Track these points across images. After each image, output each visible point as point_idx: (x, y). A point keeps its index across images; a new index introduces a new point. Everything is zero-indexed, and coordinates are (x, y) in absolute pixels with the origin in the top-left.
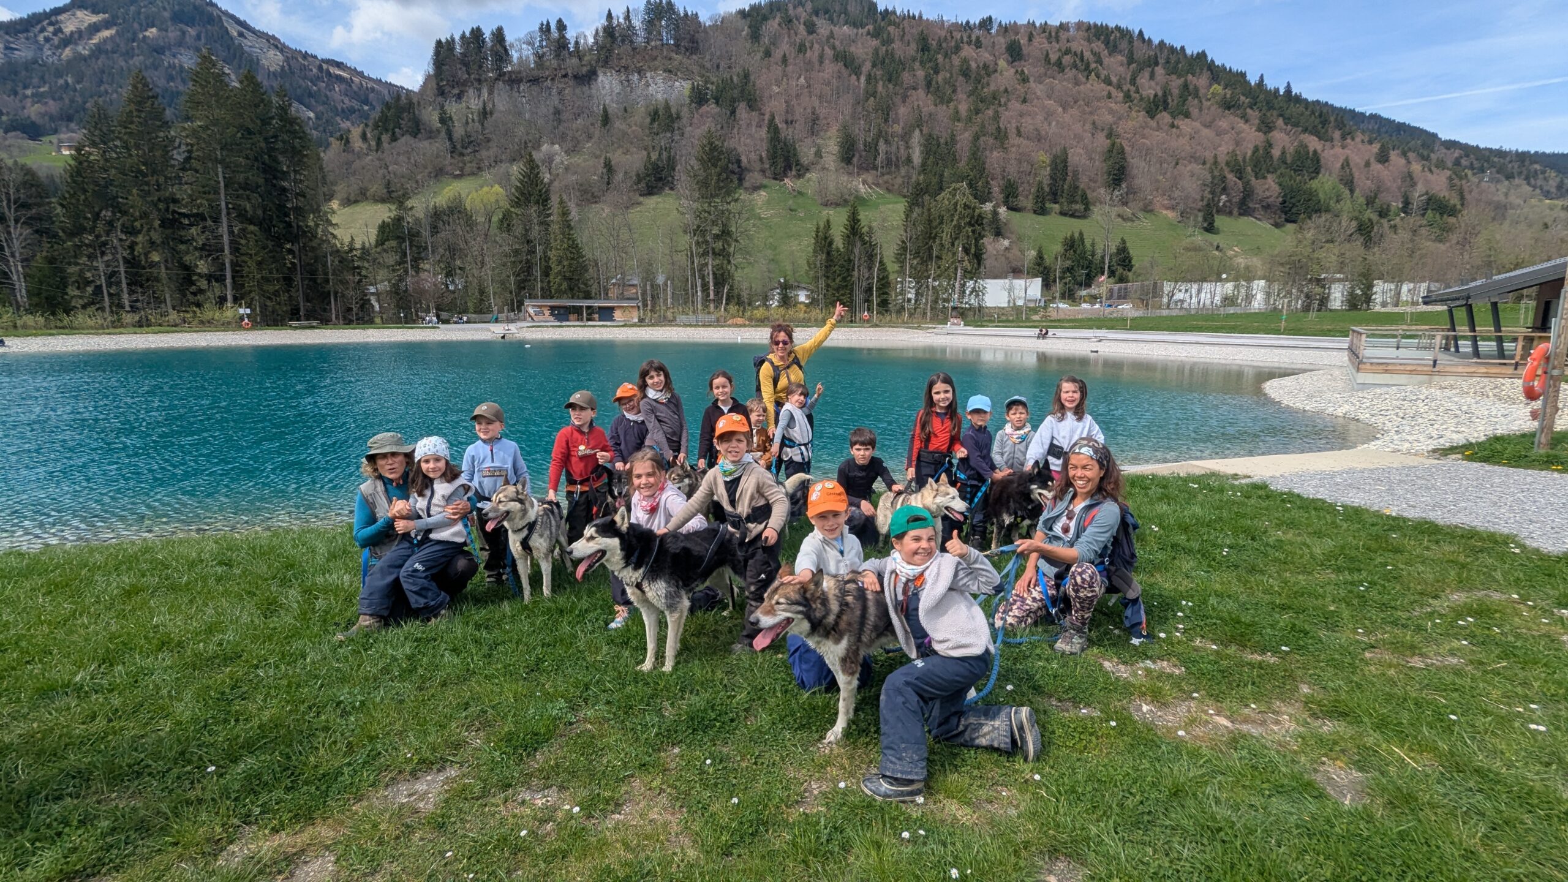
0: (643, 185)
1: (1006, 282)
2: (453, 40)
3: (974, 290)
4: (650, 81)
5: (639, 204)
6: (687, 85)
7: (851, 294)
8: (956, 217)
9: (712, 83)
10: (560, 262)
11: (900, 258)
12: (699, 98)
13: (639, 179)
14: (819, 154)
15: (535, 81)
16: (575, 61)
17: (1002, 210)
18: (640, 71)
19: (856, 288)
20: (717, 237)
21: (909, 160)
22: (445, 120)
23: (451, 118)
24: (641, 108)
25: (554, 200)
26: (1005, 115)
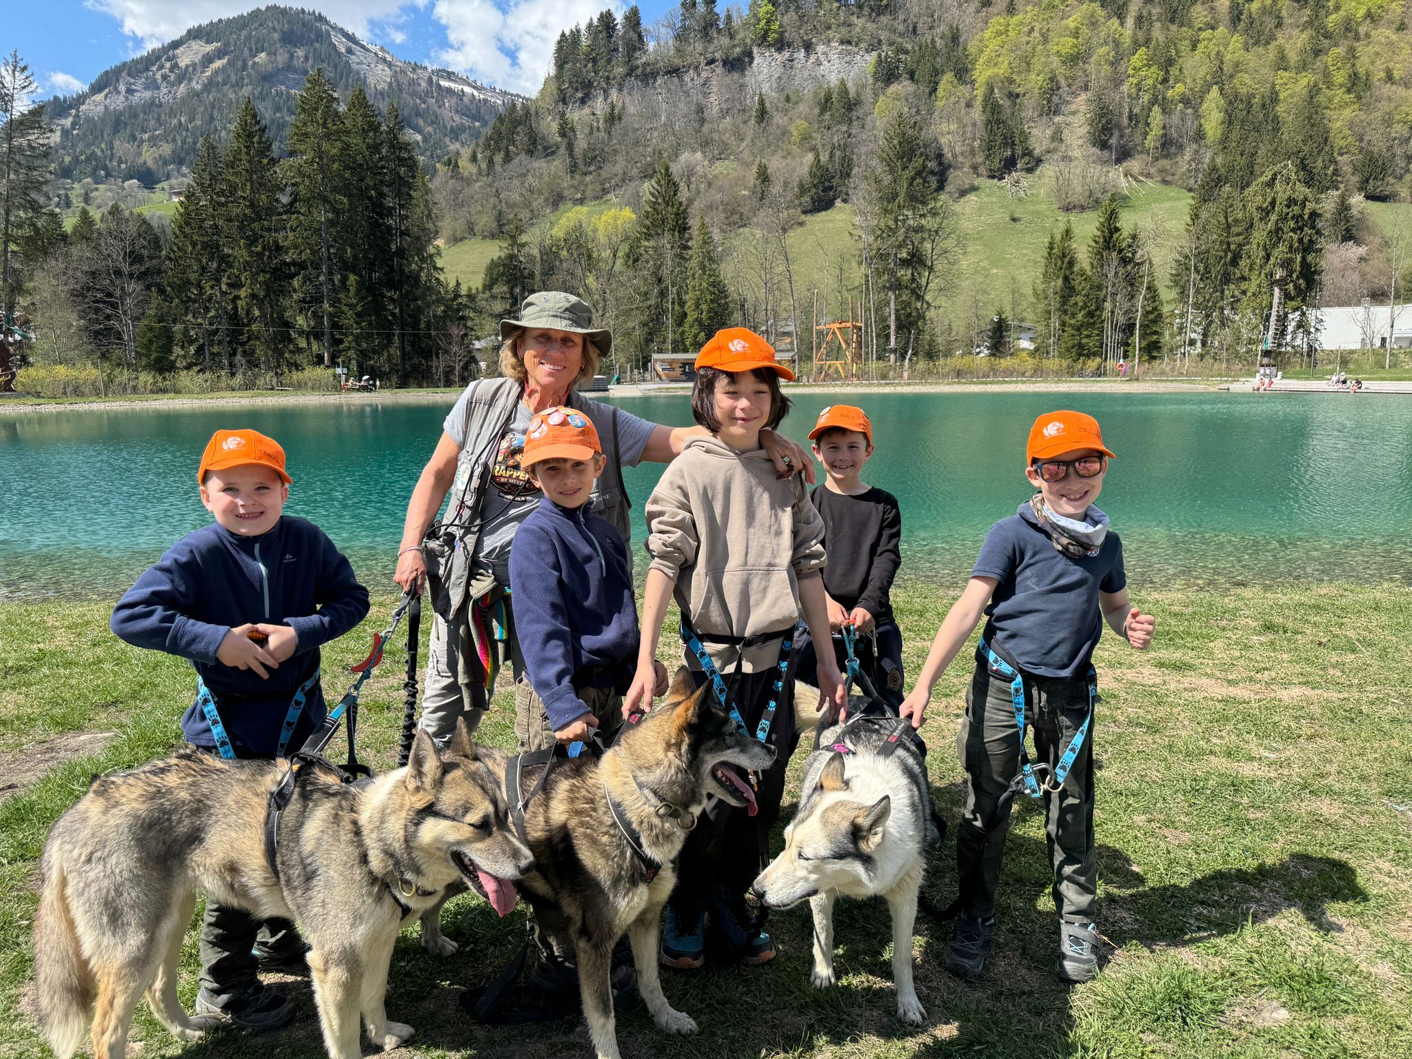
0: (806, 199)
1: (1360, 311)
2: (578, 31)
3: (1300, 325)
4: (822, 58)
5: (801, 224)
6: (872, 58)
7: (1101, 333)
8: (1274, 217)
9: (907, 52)
10: (697, 305)
11: (1178, 281)
12: (887, 74)
13: (803, 190)
14: (1057, 137)
15: (674, 71)
16: (725, 41)
17: (1357, 201)
18: (808, 47)
19: (1107, 326)
20: (905, 263)
21: (1199, 136)
22: (566, 130)
23: (573, 130)
24: (808, 91)
25: (694, 223)
26: (1365, 53)
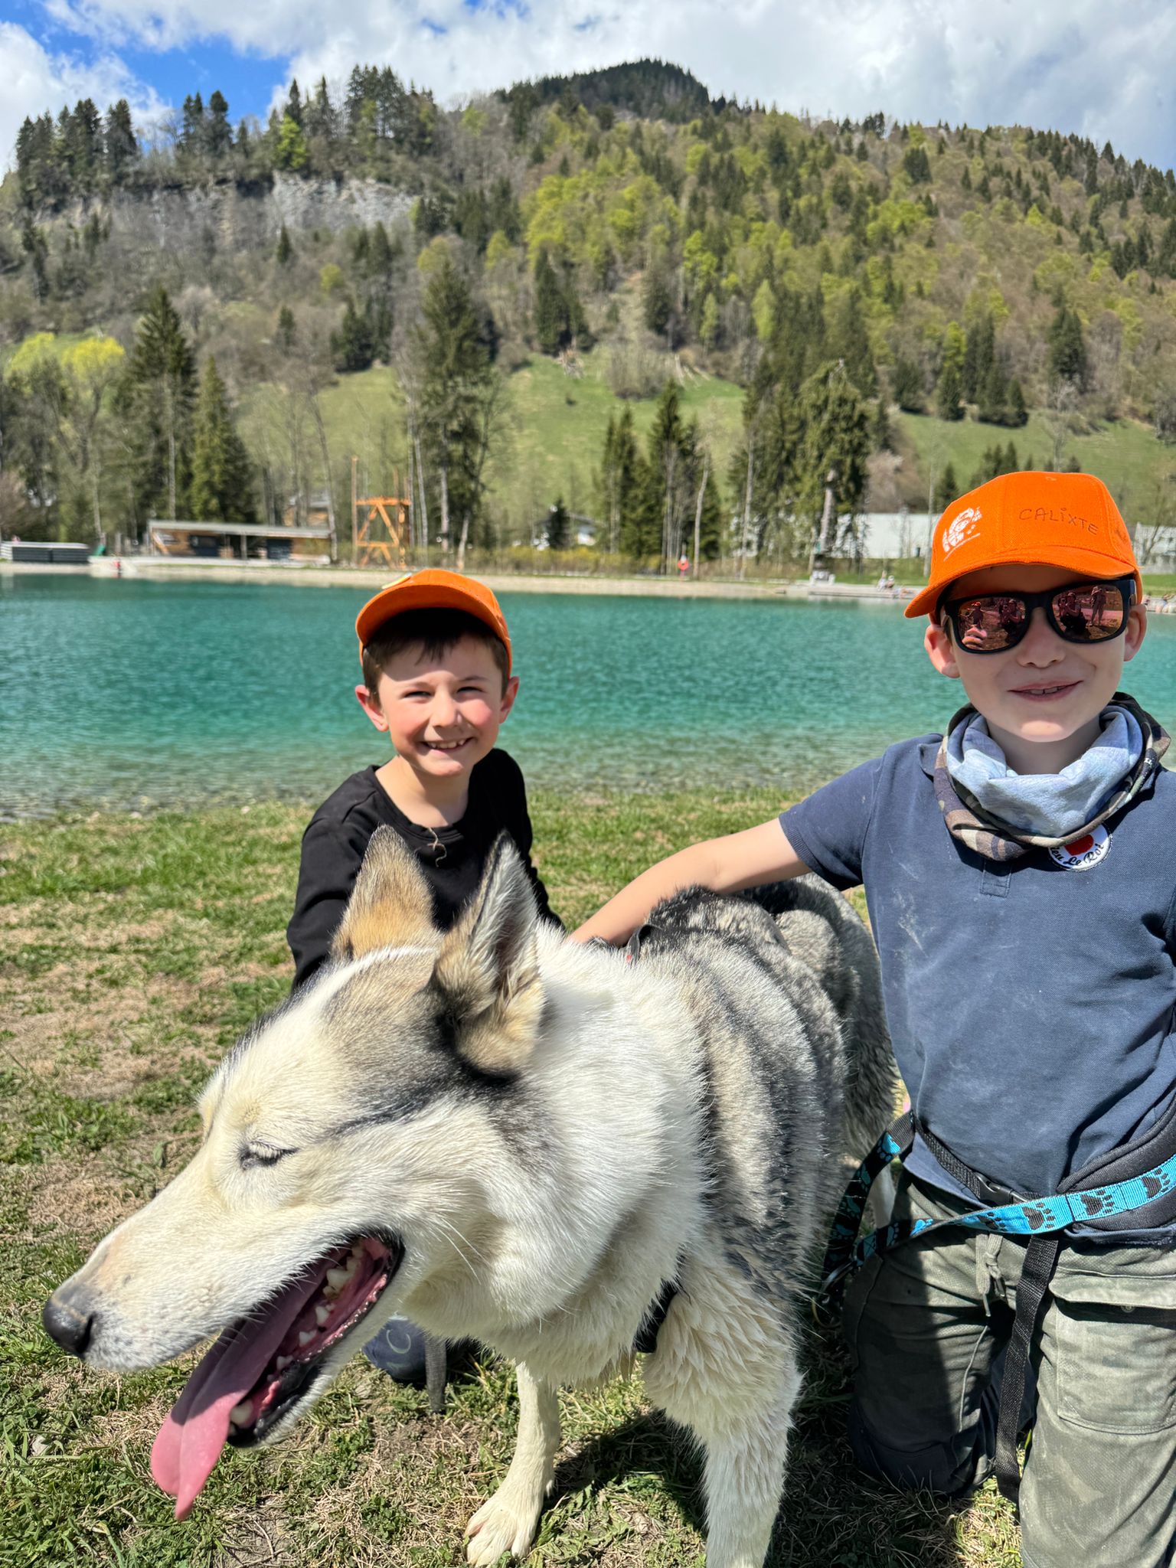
0: (340, 356)
1: (898, 518)
2: (49, 120)
3: (850, 529)
4: (357, 195)
5: (335, 384)
6: (412, 203)
7: (661, 531)
8: (826, 416)
9: (452, 201)
10: (207, 465)
11: (736, 478)
12: (431, 224)
13: (336, 344)
14: (613, 315)
15: (175, 187)
16: (239, 158)
17: (893, 410)
18: (339, 179)
19: (667, 522)
20: (456, 436)
21: (752, 331)
22: (33, 241)
23: (42, 242)
24: (339, 233)
25: (202, 373)
26: (899, 263)
